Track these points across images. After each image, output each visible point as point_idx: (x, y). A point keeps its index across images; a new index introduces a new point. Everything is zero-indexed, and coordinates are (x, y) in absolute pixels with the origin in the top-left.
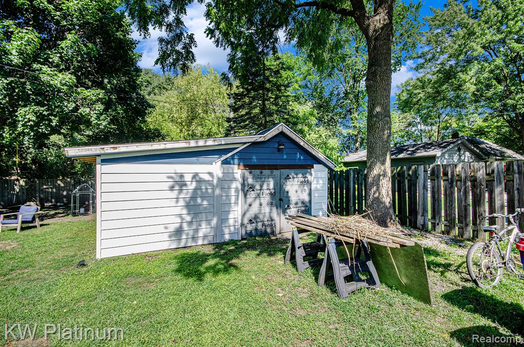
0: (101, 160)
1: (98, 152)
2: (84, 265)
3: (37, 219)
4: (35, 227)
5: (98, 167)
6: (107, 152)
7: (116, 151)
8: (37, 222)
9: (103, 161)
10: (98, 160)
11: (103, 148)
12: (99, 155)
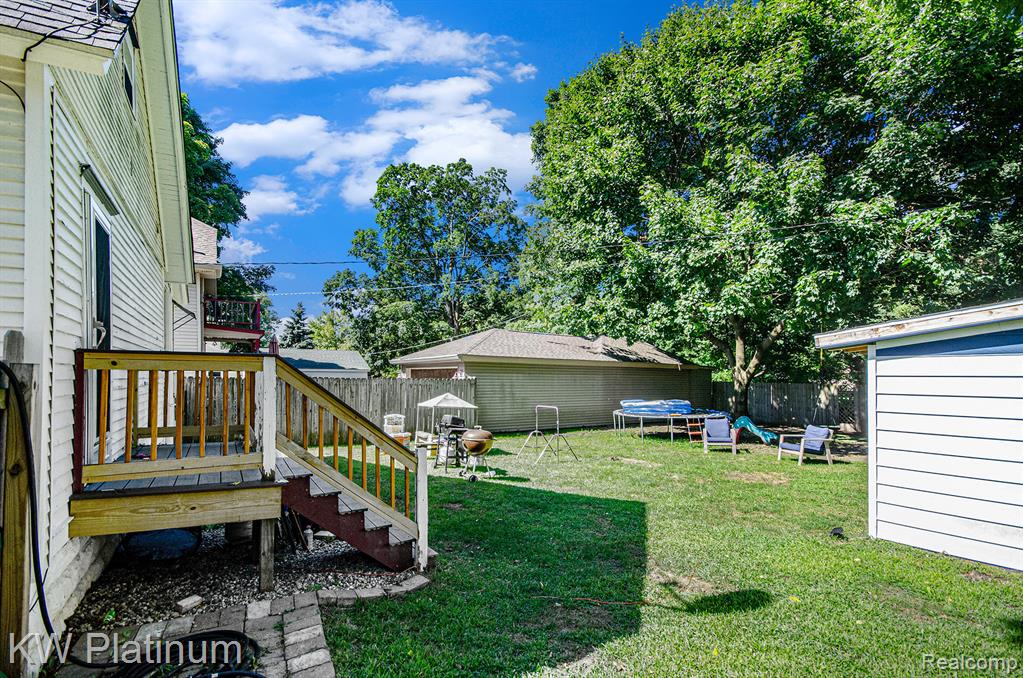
0: (877, 351)
1: (867, 337)
2: (841, 536)
3: (828, 451)
4: (825, 462)
5: (871, 364)
6: (883, 335)
7: (902, 332)
8: (828, 456)
9: (880, 353)
10: (871, 350)
11: (878, 329)
12: (873, 343)
